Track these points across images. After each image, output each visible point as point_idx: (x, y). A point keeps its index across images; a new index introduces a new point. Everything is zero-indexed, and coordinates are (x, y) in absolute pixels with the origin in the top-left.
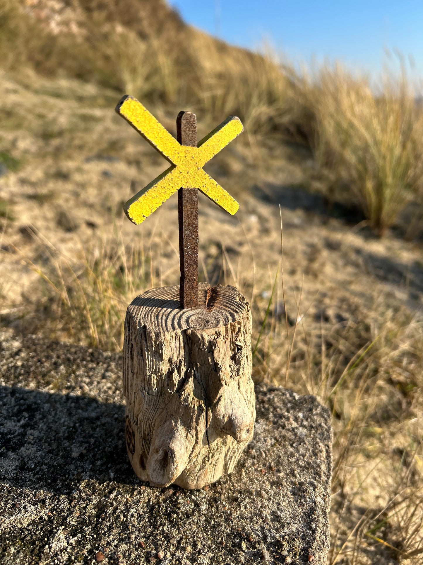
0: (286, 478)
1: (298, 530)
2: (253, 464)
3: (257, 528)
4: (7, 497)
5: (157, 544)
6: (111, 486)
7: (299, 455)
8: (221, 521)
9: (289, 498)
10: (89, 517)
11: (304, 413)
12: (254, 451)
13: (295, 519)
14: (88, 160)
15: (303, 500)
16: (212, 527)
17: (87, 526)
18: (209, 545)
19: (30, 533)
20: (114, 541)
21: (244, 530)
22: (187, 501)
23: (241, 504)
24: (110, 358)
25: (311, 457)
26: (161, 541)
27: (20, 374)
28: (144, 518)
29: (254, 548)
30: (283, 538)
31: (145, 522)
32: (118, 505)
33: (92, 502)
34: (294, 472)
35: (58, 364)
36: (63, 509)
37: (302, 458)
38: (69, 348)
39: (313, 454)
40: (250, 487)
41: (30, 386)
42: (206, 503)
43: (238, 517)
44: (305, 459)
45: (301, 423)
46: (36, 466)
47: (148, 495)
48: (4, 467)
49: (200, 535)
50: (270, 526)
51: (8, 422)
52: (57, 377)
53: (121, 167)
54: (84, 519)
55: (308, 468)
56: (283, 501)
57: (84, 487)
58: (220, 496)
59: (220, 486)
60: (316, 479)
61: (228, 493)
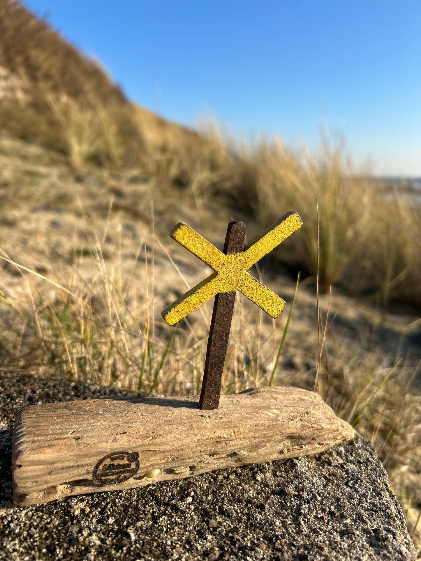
0: (355, 526)
2: (310, 510)
6: (134, 552)
7: (359, 496)
9: (367, 550)
11: (345, 447)
12: (305, 493)
14: (34, 210)
15: (386, 552)
25: (374, 497)
34: (362, 517)
37: (364, 499)
38: (45, 381)
39: (376, 493)
40: (316, 540)
44: (369, 501)
45: (347, 459)
46: (22, 531)
53: (69, 219)
55: (376, 512)
56: (363, 555)
57: (95, 556)
58: (283, 555)
59: (278, 541)
60: (391, 524)
61: (291, 549)
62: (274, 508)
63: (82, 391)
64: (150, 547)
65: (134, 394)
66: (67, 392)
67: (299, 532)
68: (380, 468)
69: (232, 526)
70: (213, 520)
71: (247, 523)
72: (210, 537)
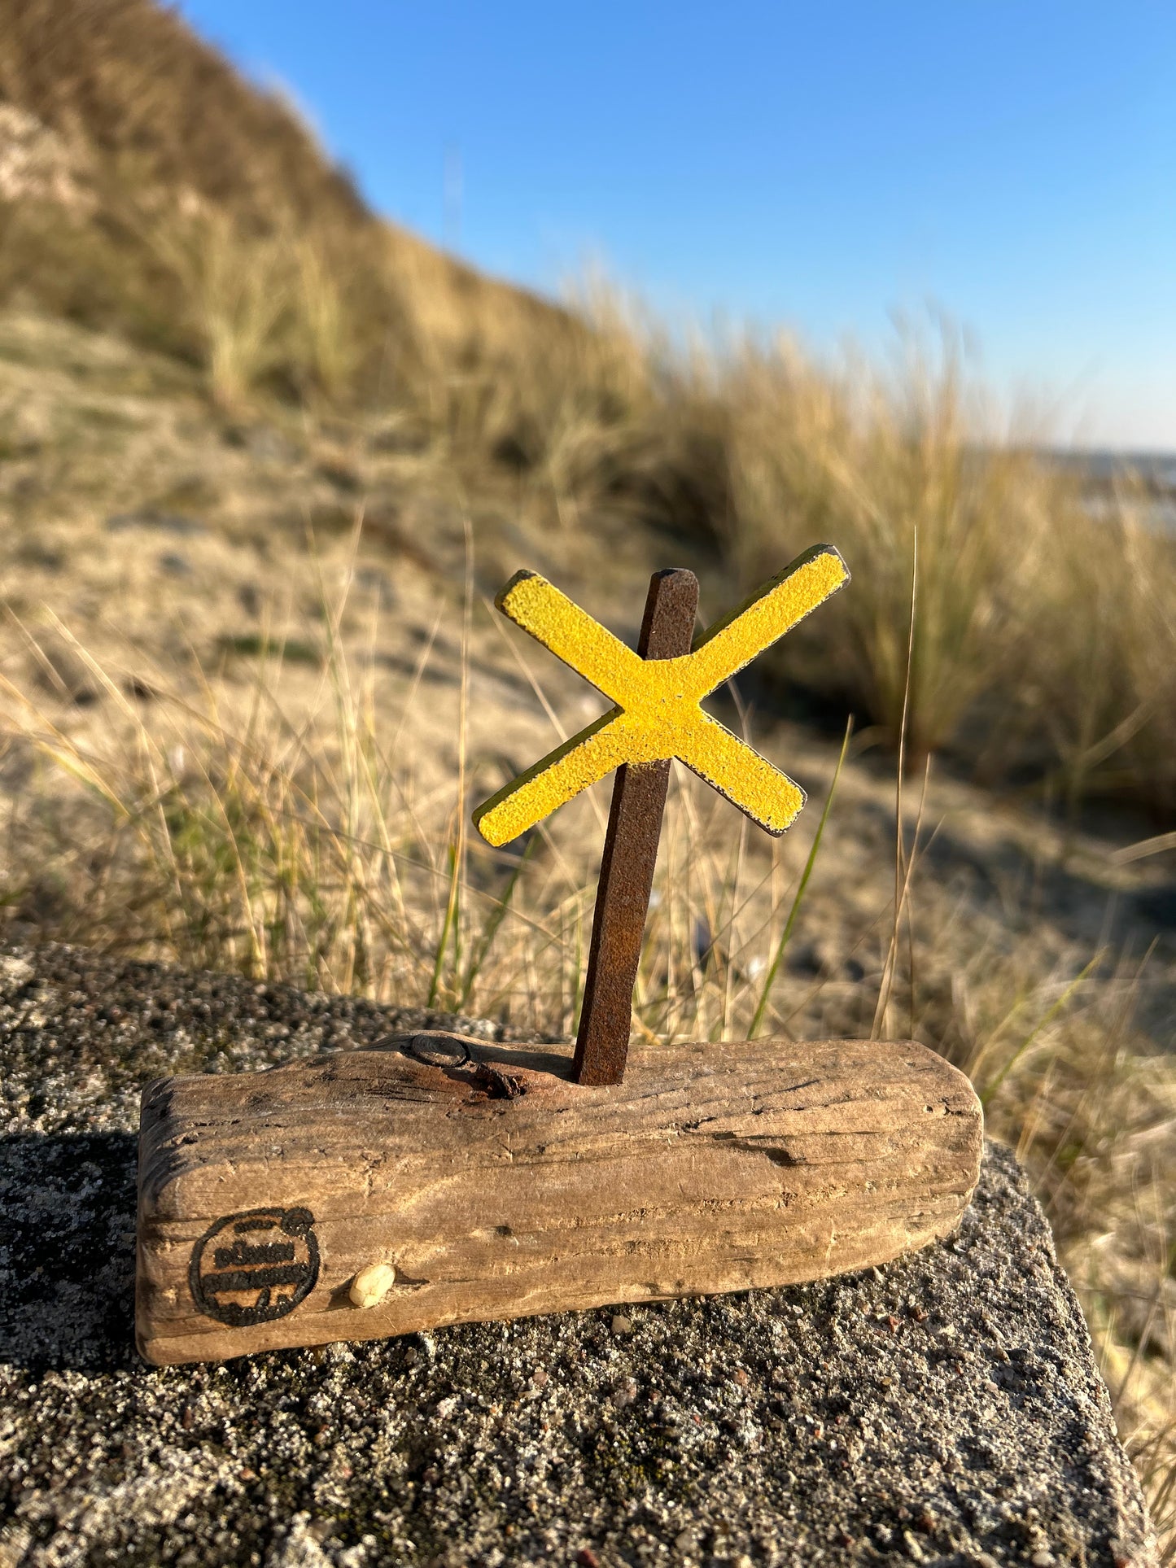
0: (966, 1341)
1: (1055, 1489)
2: (856, 1301)
3: (932, 1490)
4: (83, 1426)
5: (638, 1556)
6: (435, 1381)
7: (979, 1275)
8: (817, 1475)
9: (993, 1396)
10: (387, 1479)
13: (1037, 1457)
14: (114, 524)
15: (1039, 1404)
16: (796, 1493)
17: (386, 1510)
18: (803, 1548)
19: (195, 1541)
20: (488, 1550)
21: (896, 1495)
22: (692, 1417)
23: (862, 1419)
24: (330, 1009)
25: (1016, 1279)
26: (648, 1544)
27: (46, 1053)
28: (571, 1474)
29: (946, 1548)
30: (1025, 1515)
31: (575, 1489)
32: (472, 1437)
33: (385, 1431)
34: (984, 1323)
35: (166, 1025)
36: (291, 1456)
37: (991, 1282)
38: (190, 980)
39: (1020, 1270)
40: (870, 1370)
41: (89, 1088)
42: (753, 1421)
43: (864, 1459)
44: (1002, 1287)
47: (561, 1404)
48: (53, 1331)
49: (765, 1521)
50: (970, 1482)
51: (38, 1191)
52: (173, 1060)
54: (369, 1485)
55: (1019, 1311)
56: (983, 1408)
57: (343, 1386)
58: (789, 1398)
59: (780, 1368)
60: (1053, 1341)
61: (810, 1387)
62: (769, 1296)
63: (285, 1006)
64: (473, 1372)
65: (416, 1016)
66: (247, 1007)
67: (830, 1351)
68: (1034, 1213)
69: (668, 1333)
70: (621, 1317)
71: (705, 1326)
72: (615, 1355)
